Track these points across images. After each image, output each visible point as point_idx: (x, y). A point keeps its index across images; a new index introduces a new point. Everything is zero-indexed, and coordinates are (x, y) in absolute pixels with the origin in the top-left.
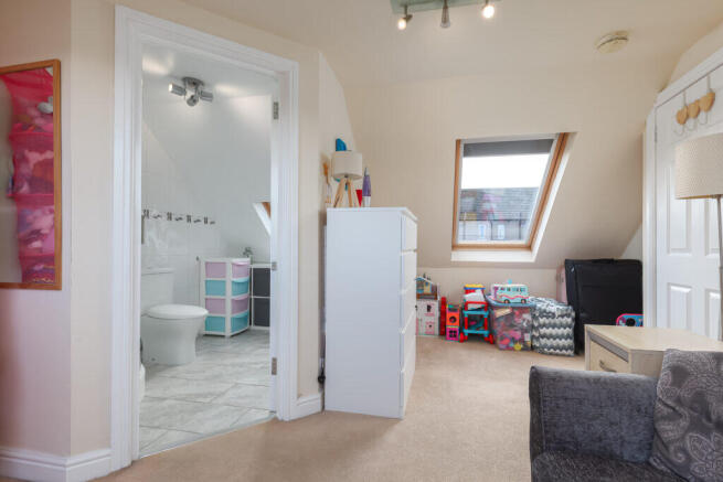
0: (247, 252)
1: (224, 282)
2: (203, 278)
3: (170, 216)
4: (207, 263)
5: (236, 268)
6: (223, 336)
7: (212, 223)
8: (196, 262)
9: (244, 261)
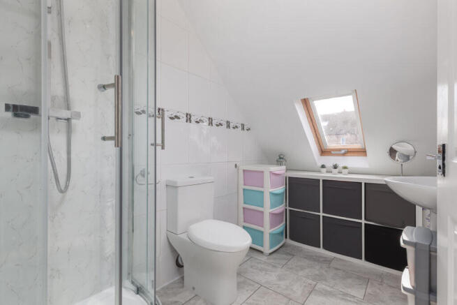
0: (280, 160)
1: (262, 192)
2: (242, 186)
3: (211, 121)
4: (244, 171)
5: (274, 177)
6: (262, 252)
7: (248, 130)
8: (236, 170)
9: (280, 169)
